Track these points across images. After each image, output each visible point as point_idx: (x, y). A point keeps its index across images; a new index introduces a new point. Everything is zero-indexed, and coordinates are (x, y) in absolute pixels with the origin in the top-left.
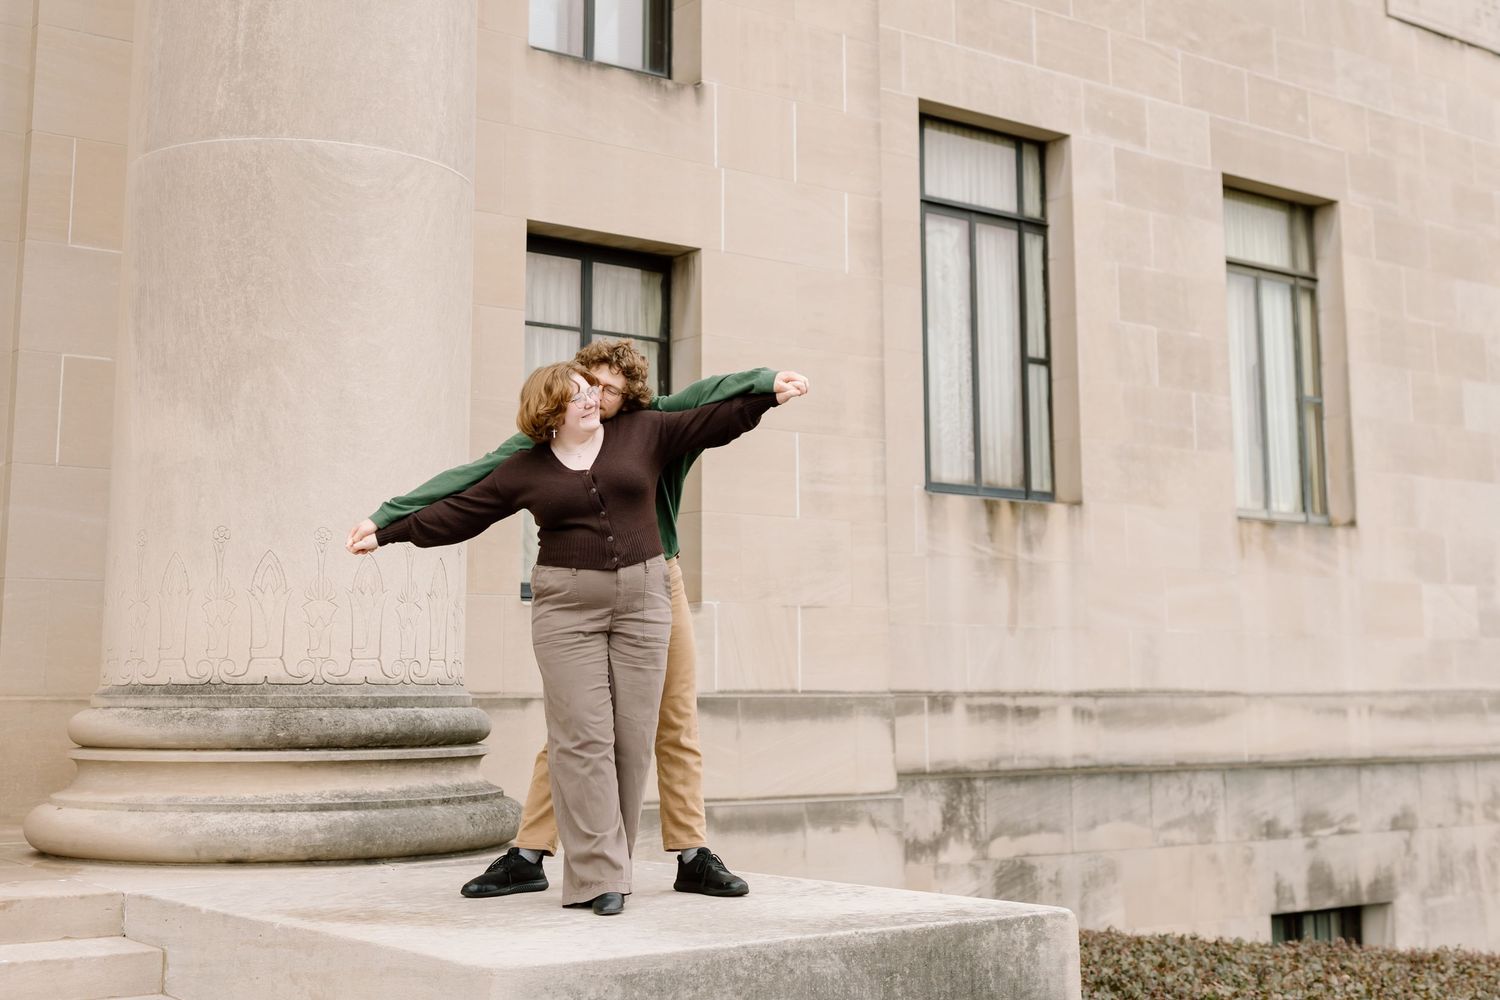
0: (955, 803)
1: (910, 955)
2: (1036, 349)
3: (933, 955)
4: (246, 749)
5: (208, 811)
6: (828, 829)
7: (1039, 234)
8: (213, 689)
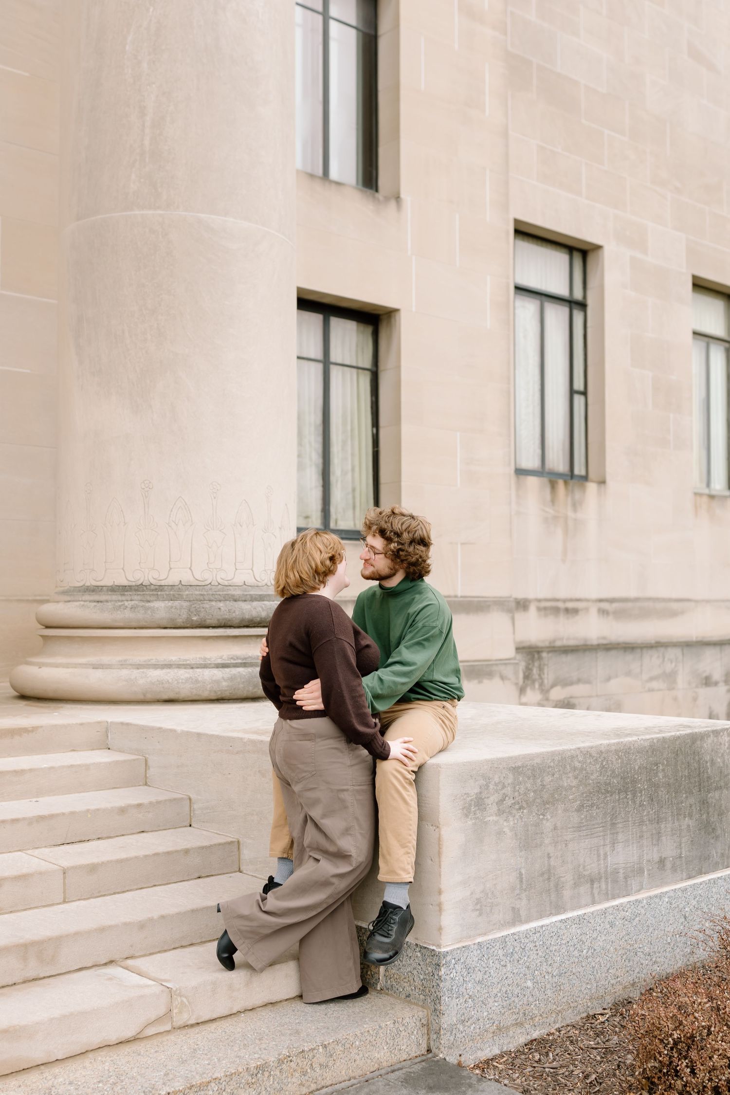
0: (530, 666)
1: (667, 753)
2: (579, 385)
3: (679, 753)
4: (171, 628)
5: (149, 668)
6: (476, 681)
7: (582, 310)
8: (145, 588)
